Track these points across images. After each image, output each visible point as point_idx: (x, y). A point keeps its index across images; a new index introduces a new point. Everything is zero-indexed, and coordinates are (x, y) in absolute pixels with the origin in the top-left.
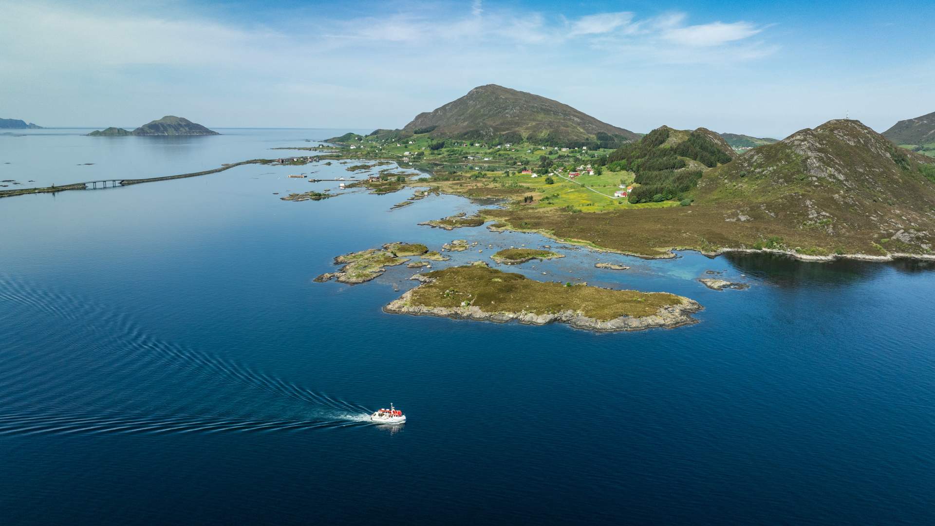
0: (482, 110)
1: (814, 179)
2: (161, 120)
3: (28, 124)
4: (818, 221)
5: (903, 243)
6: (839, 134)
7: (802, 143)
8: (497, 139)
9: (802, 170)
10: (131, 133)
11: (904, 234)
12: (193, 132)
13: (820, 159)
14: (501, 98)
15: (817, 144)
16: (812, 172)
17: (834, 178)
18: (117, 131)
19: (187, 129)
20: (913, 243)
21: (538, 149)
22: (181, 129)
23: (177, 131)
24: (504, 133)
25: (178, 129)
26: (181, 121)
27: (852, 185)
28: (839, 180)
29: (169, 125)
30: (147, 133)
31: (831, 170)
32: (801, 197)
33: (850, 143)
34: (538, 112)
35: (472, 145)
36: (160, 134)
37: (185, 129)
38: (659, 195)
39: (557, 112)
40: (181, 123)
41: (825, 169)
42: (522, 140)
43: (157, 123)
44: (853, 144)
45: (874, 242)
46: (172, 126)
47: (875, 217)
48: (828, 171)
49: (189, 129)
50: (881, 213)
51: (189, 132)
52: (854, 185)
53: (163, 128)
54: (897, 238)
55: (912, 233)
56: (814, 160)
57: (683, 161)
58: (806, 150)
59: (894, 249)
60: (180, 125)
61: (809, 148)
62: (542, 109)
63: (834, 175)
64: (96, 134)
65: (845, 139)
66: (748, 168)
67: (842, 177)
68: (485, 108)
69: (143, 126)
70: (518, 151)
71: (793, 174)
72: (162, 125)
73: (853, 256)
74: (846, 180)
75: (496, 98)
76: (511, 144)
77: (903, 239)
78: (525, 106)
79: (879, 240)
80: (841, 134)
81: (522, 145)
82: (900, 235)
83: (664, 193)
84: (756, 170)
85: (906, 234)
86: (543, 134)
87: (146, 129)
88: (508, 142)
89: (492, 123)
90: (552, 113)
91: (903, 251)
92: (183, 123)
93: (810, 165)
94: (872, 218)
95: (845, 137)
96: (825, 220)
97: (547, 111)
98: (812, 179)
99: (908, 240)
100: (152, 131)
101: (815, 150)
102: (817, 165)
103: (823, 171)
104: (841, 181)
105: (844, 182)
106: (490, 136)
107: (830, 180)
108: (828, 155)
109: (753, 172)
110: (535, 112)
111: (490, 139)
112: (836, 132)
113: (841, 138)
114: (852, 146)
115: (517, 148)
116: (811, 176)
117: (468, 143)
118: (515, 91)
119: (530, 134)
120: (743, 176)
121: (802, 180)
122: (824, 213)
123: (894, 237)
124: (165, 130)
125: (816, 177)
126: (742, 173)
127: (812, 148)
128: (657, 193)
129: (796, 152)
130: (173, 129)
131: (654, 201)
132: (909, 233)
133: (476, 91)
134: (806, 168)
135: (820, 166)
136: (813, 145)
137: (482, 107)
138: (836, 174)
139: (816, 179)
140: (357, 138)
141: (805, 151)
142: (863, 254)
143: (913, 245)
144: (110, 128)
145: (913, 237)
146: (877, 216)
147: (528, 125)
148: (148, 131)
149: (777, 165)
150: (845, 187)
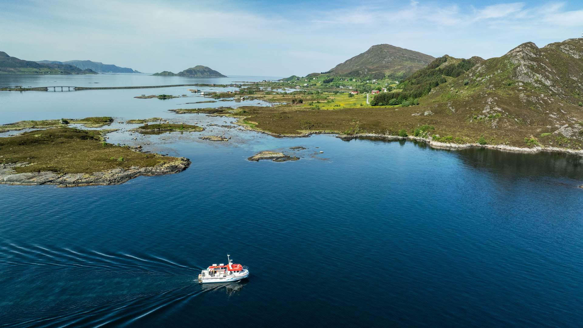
0: (370, 59)
1: (521, 84)
2: (194, 68)
3: (134, 71)
4: (488, 115)
5: (564, 137)
6: (565, 48)
7: (518, 54)
8: (368, 77)
9: (511, 77)
10: (176, 75)
11: (567, 129)
12: (212, 75)
13: (531, 68)
14: (385, 51)
15: (532, 54)
16: (520, 77)
17: (540, 84)
18: (168, 73)
19: (208, 73)
20: (574, 137)
21: (393, 83)
22: (205, 73)
23: (202, 74)
24: (374, 72)
25: (203, 73)
26: (205, 68)
27: (558, 90)
28: (544, 85)
29: (198, 71)
30: (185, 75)
31: (539, 76)
32: (486, 95)
33: (575, 57)
34: (406, 60)
35: (351, 80)
36: (192, 76)
37: (207, 74)
38: (394, 100)
39: (420, 61)
40: (205, 70)
41: (532, 75)
42: (385, 77)
43: (191, 69)
44: (577, 57)
45: (534, 136)
46: (200, 71)
47: (554, 115)
48: (535, 77)
49: (210, 73)
50: (565, 112)
51: (209, 75)
52: (561, 91)
53: (195, 73)
54: (559, 133)
55: (576, 128)
56: (523, 68)
57: (445, 79)
58: (520, 59)
59: (551, 143)
60: (204, 71)
61: (523, 58)
62: (409, 58)
63: (541, 81)
64: (157, 74)
65: (570, 53)
66: (472, 78)
67: (548, 83)
68: (372, 58)
69: (184, 71)
70: (379, 84)
71: (502, 81)
72: (194, 71)
73: (495, 146)
74: (553, 86)
75: (381, 52)
76: (376, 79)
77: (564, 134)
78: (398, 56)
79: (540, 134)
80: (567, 49)
81: (384, 80)
82: (563, 130)
83: (399, 98)
84: (477, 79)
85: (570, 128)
86: (400, 74)
87: (185, 73)
88: (375, 79)
89: (371, 67)
90: (417, 61)
91: (561, 146)
92: (207, 70)
93: (519, 72)
94: (551, 115)
95: (571, 51)
96: (495, 115)
97: (412, 60)
98: (518, 84)
99: (570, 134)
100: (188, 74)
101: (528, 59)
102: (525, 72)
103: (530, 77)
104: (547, 86)
105: (550, 88)
106: (365, 74)
107: (536, 85)
108: (541, 63)
109: (475, 80)
110: (404, 60)
111: (363, 77)
112: (562, 47)
113: (566, 52)
114: (576, 59)
115: (380, 82)
116: (518, 82)
117: (349, 78)
118: (401, 48)
119: (392, 73)
120: (466, 84)
121: (509, 85)
122: (496, 108)
123: (556, 132)
124: (196, 73)
125: (523, 82)
126: (466, 81)
127: (526, 57)
128: (393, 98)
129: (512, 62)
130: (200, 73)
131: (389, 105)
132: (573, 128)
133: (372, 48)
134: (515, 75)
135: (528, 72)
136: (527, 54)
137: (370, 58)
138: (543, 80)
139: (523, 84)
140: (296, 79)
141: (519, 61)
142: (506, 145)
143: (574, 140)
144: (165, 72)
145: (576, 132)
146: (558, 114)
147: (395, 68)
148: (186, 74)
149: (494, 74)
150: (551, 92)
